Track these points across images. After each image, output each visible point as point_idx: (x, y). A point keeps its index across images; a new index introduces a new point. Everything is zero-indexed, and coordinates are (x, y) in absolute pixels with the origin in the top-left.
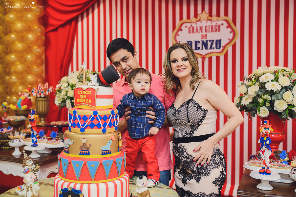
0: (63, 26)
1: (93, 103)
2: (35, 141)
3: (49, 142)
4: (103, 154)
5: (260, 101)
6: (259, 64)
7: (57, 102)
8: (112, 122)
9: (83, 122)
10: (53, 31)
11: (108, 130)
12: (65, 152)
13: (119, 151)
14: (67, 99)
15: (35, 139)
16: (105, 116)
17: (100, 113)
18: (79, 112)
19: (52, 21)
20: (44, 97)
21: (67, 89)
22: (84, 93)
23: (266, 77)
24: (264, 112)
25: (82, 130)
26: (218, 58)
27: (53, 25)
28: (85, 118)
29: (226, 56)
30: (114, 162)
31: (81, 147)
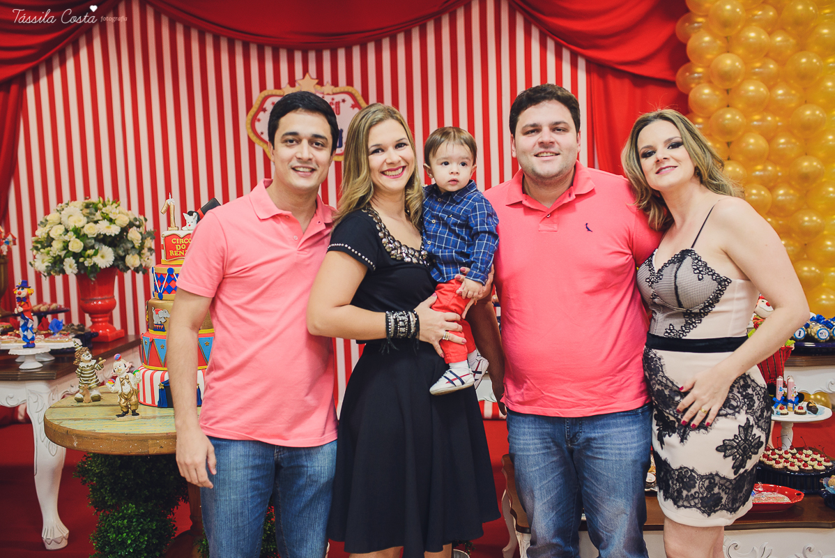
2: (29, 338)
12: (155, 329)
14: (65, 257)
21: (66, 238)
22: (182, 241)
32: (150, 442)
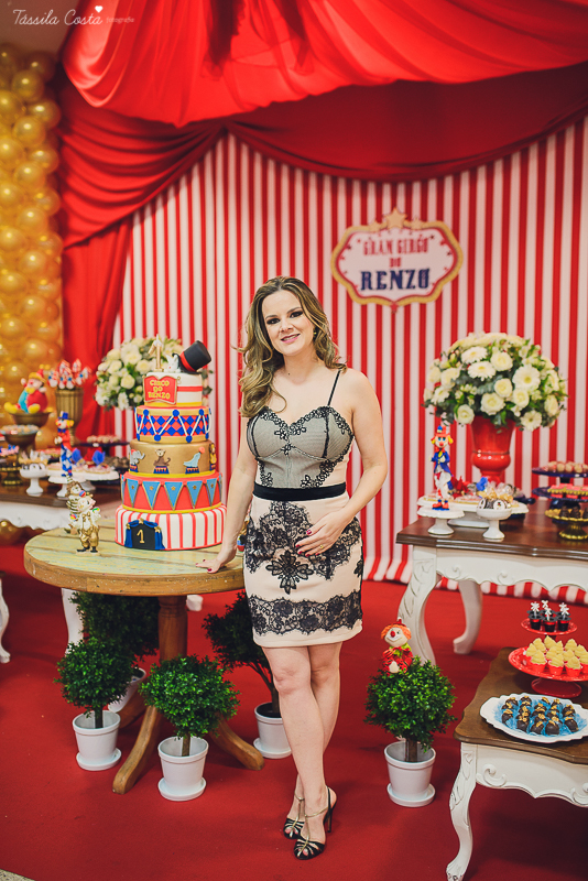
0: (101, 234)
1: (173, 399)
2: (68, 467)
3: (91, 469)
4: (187, 472)
5: (459, 395)
6: (471, 328)
7: (101, 397)
8: (201, 427)
9: (159, 426)
10: (79, 244)
11: (195, 438)
12: (132, 470)
13: (211, 469)
14: (120, 392)
15: (67, 464)
16: (190, 417)
17: (182, 412)
18: (153, 412)
19: (76, 224)
20: (74, 389)
21: (120, 374)
22: (160, 383)
23: (473, 354)
24: (465, 415)
25: (158, 438)
26: (423, 308)
27: (78, 233)
28: (161, 420)
29: (439, 303)
30: (204, 485)
31: (157, 462)
32: (88, 579)
